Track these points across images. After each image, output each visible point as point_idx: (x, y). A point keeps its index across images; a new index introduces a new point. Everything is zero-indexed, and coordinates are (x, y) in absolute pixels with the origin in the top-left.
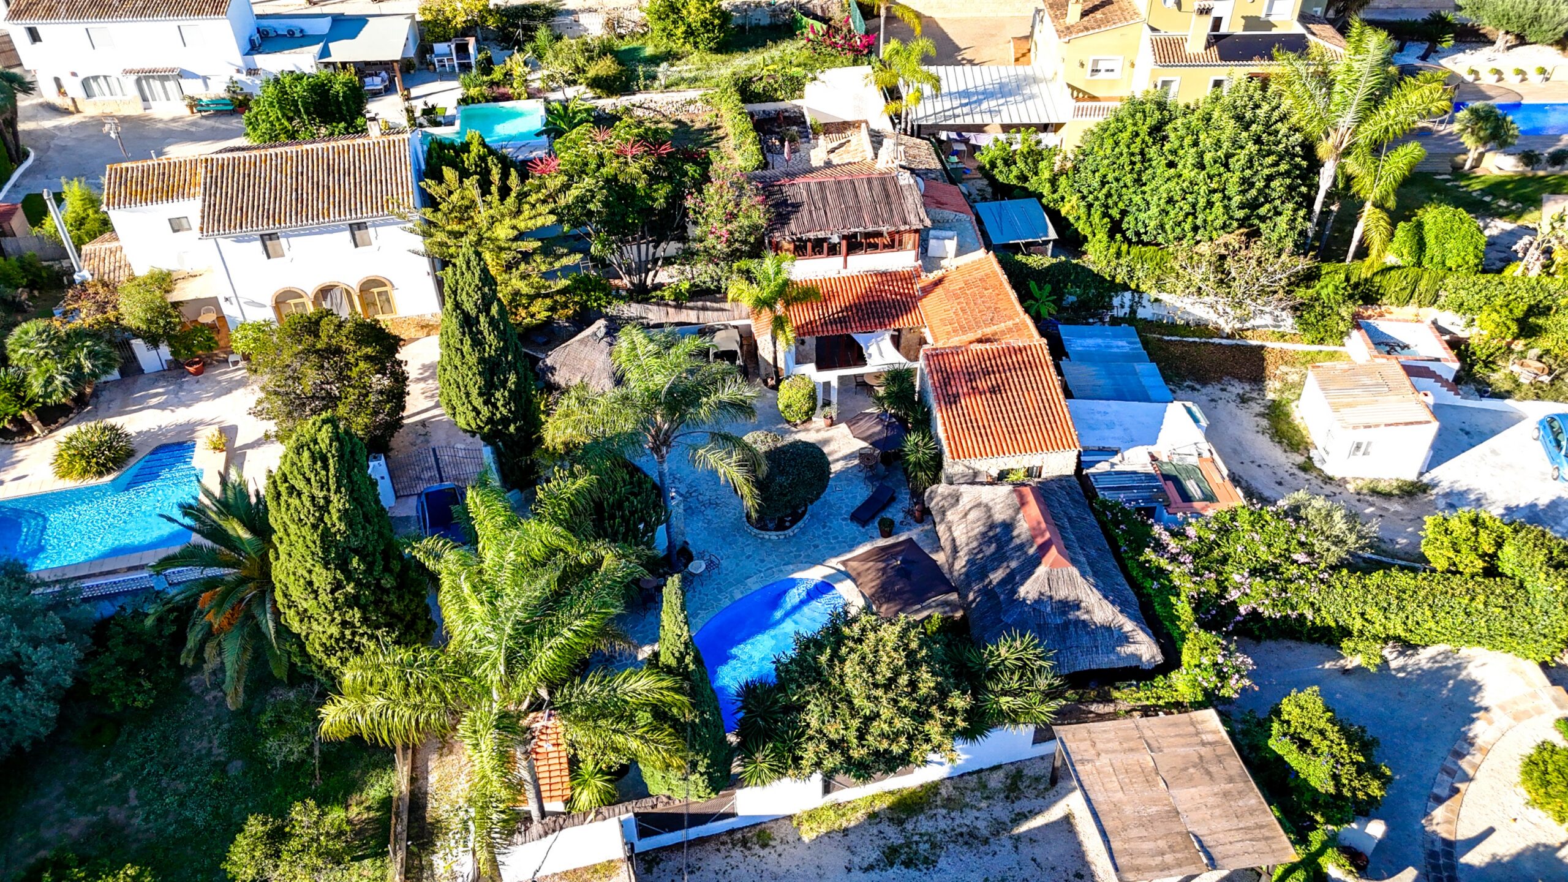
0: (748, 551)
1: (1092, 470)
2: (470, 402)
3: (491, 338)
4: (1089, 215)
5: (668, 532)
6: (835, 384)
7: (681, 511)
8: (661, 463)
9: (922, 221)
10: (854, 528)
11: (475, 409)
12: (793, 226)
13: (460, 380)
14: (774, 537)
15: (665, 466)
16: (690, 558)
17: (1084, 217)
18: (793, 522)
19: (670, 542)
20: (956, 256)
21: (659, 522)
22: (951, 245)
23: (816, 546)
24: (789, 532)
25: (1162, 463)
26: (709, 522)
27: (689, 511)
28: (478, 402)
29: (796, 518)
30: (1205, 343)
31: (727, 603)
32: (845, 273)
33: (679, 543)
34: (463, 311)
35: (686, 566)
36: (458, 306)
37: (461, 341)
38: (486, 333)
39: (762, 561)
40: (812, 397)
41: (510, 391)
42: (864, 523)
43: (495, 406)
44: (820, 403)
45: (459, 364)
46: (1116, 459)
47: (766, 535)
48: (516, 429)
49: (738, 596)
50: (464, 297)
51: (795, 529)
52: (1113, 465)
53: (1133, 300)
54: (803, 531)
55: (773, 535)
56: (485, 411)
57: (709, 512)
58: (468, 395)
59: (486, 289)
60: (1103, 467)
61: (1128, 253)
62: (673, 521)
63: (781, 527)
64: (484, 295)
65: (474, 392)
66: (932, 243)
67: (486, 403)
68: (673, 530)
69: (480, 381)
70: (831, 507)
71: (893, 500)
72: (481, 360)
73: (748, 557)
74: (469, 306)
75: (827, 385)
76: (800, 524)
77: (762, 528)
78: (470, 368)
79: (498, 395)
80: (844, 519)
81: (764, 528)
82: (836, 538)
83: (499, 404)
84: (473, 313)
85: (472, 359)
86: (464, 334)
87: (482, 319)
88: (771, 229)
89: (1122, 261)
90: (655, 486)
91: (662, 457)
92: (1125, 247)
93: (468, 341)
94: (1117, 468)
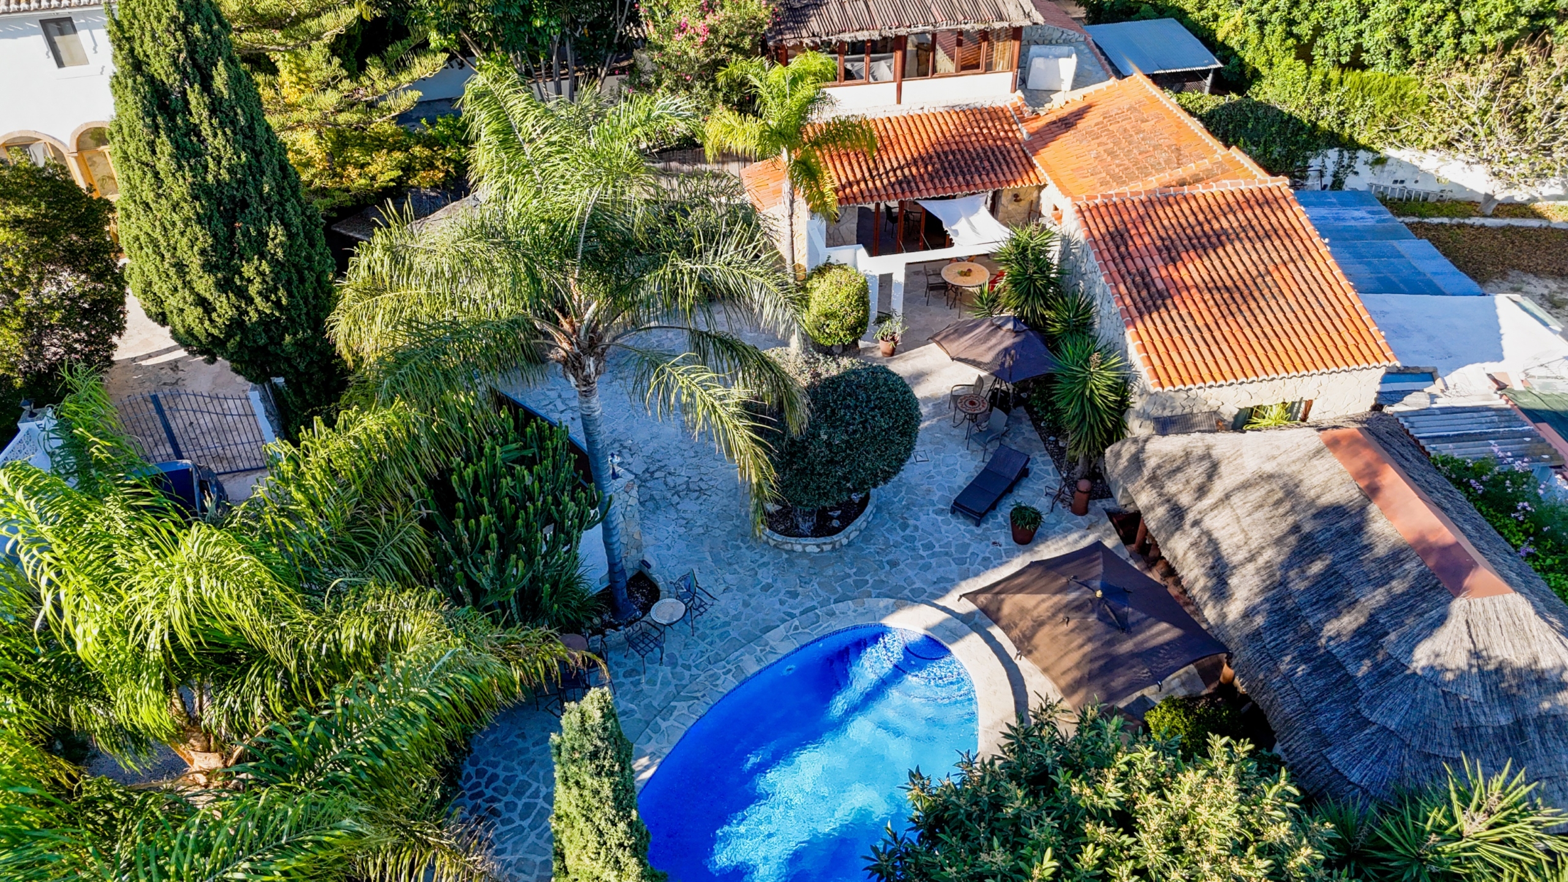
0: (765, 576)
1: (1398, 408)
2: (187, 284)
3: (216, 142)
4: (1263, 35)
5: (608, 545)
6: (899, 277)
7: (633, 501)
8: (587, 394)
9: (1027, 15)
10: (958, 529)
11: (202, 302)
12: (814, 24)
13: (158, 234)
14: (812, 549)
15: (595, 402)
16: (654, 595)
17: (1254, 40)
18: (847, 519)
19: (612, 565)
20: (1073, 88)
21: (584, 523)
22: (1068, 66)
23: (893, 564)
24: (841, 538)
25: (1515, 393)
26: (688, 524)
27: (650, 504)
28: (204, 284)
29: (851, 513)
30: (1460, 226)
31: (729, 683)
32: (896, 111)
33: (630, 567)
34: (151, 80)
35: (646, 609)
36: (138, 65)
37: (152, 145)
38: (206, 130)
39: (794, 595)
40: (862, 299)
41: (274, 262)
42: (978, 517)
43: (242, 293)
44: (874, 313)
45: (149, 197)
46: (1435, 388)
47: (797, 545)
48: (296, 343)
49: (752, 668)
50: (149, 46)
51: (852, 531)
52: (1433, 397)
53: (1339, 163)
54: (866, 536)
55: (811, 545)
56: (224, 307)
57: (689, 506)
58: (181, 268)
59: (196, 29)
60: (1414, 402)
61: (1341, 83)
62: (618, 520)
63: (822, 529)
64: (192, 44)
65: (195, 263)
66: (1038, 64)
67: (224, 286)
68: (621, 538)
69: (205, 240)
70: (911, 490)
71: (1025, 473)
72: (199, 191)
73: (766, 588)
74: (160, 67)
75: (886, 280)
76: (860, 522)
77: (787, 533)
78: (175, 207)
79: (248, 270)
80: (940, 512)
81: (792, 531)
82: (929, 546)
83: (253, 290)
84: (173, 80)
85: (179, 188)
86: (156, 129)
87: (193, 97)
88: (778, 27)
89: (1331, 96)
90: (573, 447)
91: (587, 381)
92: (1334, 74)
93: (165, 146)
94: (1442, 402)
